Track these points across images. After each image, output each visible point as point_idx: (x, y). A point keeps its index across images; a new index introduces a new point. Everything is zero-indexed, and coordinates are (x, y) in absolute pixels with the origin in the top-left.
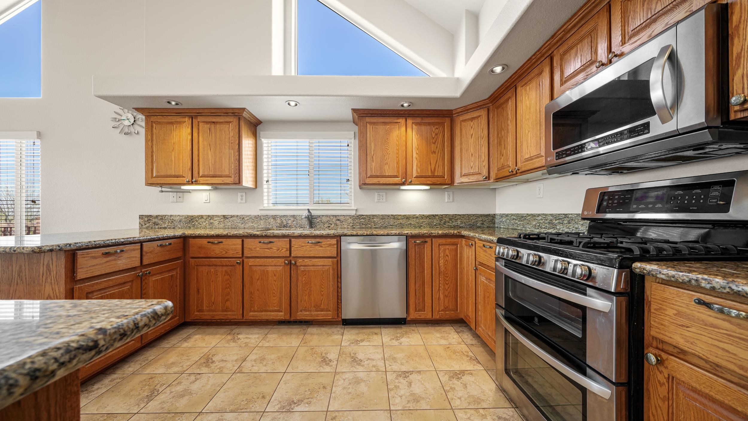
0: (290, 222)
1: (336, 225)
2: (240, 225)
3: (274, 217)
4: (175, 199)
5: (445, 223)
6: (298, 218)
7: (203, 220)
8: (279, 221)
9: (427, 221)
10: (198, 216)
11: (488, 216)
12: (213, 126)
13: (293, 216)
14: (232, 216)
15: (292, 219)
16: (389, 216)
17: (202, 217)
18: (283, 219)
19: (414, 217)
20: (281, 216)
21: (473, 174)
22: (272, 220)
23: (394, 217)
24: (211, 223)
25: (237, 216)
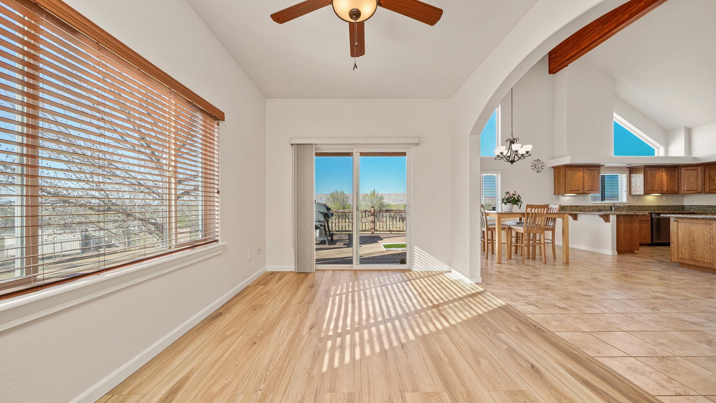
0: (602, 208)
1: (621, 209)
2: (583, 210)
3: (596, 206)
4: (556, 199)
5: (664, 209)
6: (606, 207)
7: (568, 207)
8: (598, 208)
9: (657, 208)
10: (566, 206)
11: (681, 206)
12: (591, 171)
13: (604, 206)
14: (580, 206)
15: (603, 207)
16: (642, 206)
17: (568, 206)
18: (600, 207)
19: (652, 206)
20: (599, 206)
21: (692, 190)
22: (595, 208)
23: (644, 206)
24: (571, 209)
25: (582, 206)
